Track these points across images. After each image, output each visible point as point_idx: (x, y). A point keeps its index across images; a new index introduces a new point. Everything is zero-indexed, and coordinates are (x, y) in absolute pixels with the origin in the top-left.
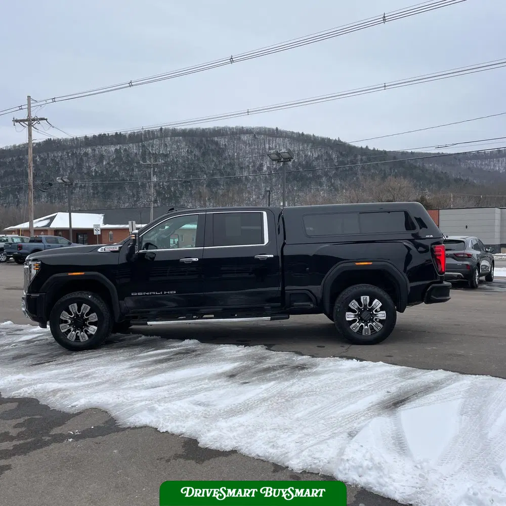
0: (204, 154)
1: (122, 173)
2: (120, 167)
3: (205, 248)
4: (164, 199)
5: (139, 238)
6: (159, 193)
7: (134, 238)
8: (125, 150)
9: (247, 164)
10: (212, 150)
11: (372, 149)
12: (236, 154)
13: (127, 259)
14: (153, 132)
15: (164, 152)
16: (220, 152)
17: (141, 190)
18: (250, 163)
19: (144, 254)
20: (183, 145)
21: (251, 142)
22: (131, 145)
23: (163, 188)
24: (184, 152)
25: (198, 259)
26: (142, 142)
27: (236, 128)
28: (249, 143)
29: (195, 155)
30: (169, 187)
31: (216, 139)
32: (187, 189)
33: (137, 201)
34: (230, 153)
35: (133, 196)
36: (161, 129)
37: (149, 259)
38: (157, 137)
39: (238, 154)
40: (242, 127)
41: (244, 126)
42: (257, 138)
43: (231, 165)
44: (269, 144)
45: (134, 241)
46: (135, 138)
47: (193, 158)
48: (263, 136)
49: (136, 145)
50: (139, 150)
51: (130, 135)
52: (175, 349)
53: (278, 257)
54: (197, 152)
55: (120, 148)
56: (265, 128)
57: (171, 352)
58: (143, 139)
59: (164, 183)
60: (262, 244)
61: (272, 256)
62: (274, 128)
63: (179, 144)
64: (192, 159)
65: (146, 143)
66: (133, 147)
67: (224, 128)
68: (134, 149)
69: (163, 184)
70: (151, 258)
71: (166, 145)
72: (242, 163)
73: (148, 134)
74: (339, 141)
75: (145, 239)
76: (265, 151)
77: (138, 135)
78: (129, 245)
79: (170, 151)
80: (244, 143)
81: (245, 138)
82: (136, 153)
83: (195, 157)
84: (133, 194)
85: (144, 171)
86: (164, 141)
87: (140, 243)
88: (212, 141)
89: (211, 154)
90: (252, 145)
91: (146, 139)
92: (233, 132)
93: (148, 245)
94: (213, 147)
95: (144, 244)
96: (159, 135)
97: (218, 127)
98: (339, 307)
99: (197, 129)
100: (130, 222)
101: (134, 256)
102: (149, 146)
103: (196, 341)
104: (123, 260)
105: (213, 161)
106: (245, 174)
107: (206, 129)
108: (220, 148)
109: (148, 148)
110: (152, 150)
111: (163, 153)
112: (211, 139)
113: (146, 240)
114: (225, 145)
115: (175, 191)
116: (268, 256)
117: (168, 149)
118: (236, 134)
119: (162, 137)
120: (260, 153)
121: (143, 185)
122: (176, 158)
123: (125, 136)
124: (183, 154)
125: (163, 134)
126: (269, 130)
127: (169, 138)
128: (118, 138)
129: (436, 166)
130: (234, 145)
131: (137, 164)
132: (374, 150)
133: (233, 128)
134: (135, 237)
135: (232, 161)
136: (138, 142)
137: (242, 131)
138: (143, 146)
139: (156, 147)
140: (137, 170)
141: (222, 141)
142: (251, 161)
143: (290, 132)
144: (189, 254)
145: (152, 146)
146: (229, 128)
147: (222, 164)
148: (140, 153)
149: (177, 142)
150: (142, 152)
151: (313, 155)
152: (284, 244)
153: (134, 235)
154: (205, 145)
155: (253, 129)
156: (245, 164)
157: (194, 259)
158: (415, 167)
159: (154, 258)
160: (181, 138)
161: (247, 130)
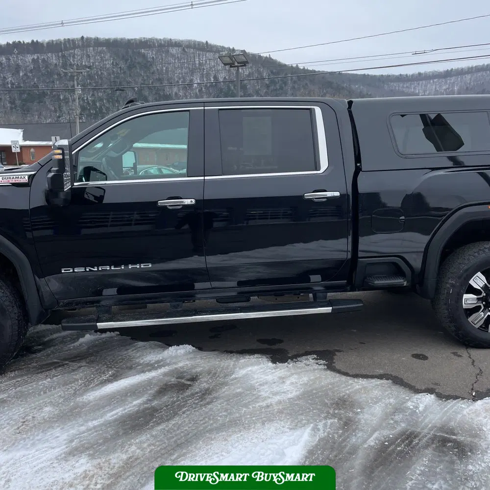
0: (130, 68)
1: (42, 86)
2: (39, 78)
3: (206, 178)
4: (89, 115)
5: (71, 155)
6: (83, 109)
7: (60, 157)
8: (43, 60)
9: (176, 79)
10: (139, 63)
11: (302, 68)
12: (164, 68)
13: (47, 200)
14: (73, 40)
15: (87, 64)
16: (147, 65)
17: (64, 104)
18: (180, 79)
19: (82, 190)
20: (107, 57)
21: (180, 56)
22: (49, 55)
23: (88, 103)
24: (109, 64)
25: (193, 200)
26: (61, 51)
27: (164, 40)
28: (178, 57)
29: (120, 67)
30: (94, 102)
31: (143, 51)
32: (114, 105)
33: (59, 117)
34: (158, 68)
35: (55, 111)
36: (83, 37)
37: (92, 199)
38: (78, 47)
39: (167, 68)
40: (170, 39)
41: (172, 38)
42: (187, 52)
43: (160, 80)
44: (199, 59)
45: (61, 163)
46: (54, 47)
47: (119, 71)
48: (192, 50)
49: (55, 55)
50: (59, 60)
51: (48, 43)
52: (153, 374)
53: (348, 195)
54: (122, 65)
55: (38, 58)
56: (195, 41)
57: (149, 383)
58: (63, 48)
59: (89, 98)
60: (316, 170)
61: (337, 194)
62: (204, 41)
63: (103, 55)
64: (118, 73)
65: (66, 53)
66: (52, 56)
67: (151, 39)
68: (53, 59)
69: (87, 99)
70: (96, 197)
71: (88, 56)
72: (171, 78)
73: (68, 42)
74: (270, 58)
75: (82, 159)
76: (195, 66)
77: (57, 43)
78: (50, 171)
79: (93, 63)
80: (173, 56)
81: (173, 51)
82: (56, 64)
83: (120, 70)
84: (55, 108)
85: (66, 84)
86: (87, 52)
87: (74, 168)
88: (139, 53)
89: (138, 67)
90: (181, 59)
91: (66, 49)
92: (161, 44)
93: (88, 172)
94: (140, 60)
95: (80, 168)
96: (80, 45)
97: (144, 38)
98: (453, 286)
99: (122, 39)
100: (53, 138)
101: (62, 196)
102: (70, 56)
103: (189, 348)
104: (39, 200)
105: (141, 75)
106: (175, 89)
107: (132, 39)
108: (148, 62)
109: (69, 58)
110: (74, 61)
111: (85, 65)
112: (137, 50)
113: (84, 161)
114: (153, 57)
115: (101, 107)
116: (329, 194)
117: (92, 61)
118: (165, 46)
119: (83, 46)
120: (189, 68)
121: (66, 101)
122: (100, 70)
123: (42, 44)
124: (108, 66)
125: (85, 43)
126: (199, 43)
127: (91, 48)
128: (35, 46)
129: (361, 87)
130: (162, 59)
131: (57, 76)
132: (304, 68)
133: (161, 40)
134: (63, 154)
135: (161, 77)
136: (58, 52)
137: (171, 44)
138: (63, 56)
139: (78, 57)
140: (58, 82)
141: (150, 54)
142: (181, 76)
143: (220, 46)
144: (175, 190)
145: (74, 57)
146: (157, 39)
147: (150, 79)
148: (61, 64)
149: (100, 52)
150: (62, 63)
151: (244, 72)
152: (358, 170)
153: (60, 151)
154: (130, 57)
155: (182, 41)
156: (174, 80)
157: (188, 202)
158: (343, 88)
159: (102, 197)
160: (104, 48)
161: (176, 42)
